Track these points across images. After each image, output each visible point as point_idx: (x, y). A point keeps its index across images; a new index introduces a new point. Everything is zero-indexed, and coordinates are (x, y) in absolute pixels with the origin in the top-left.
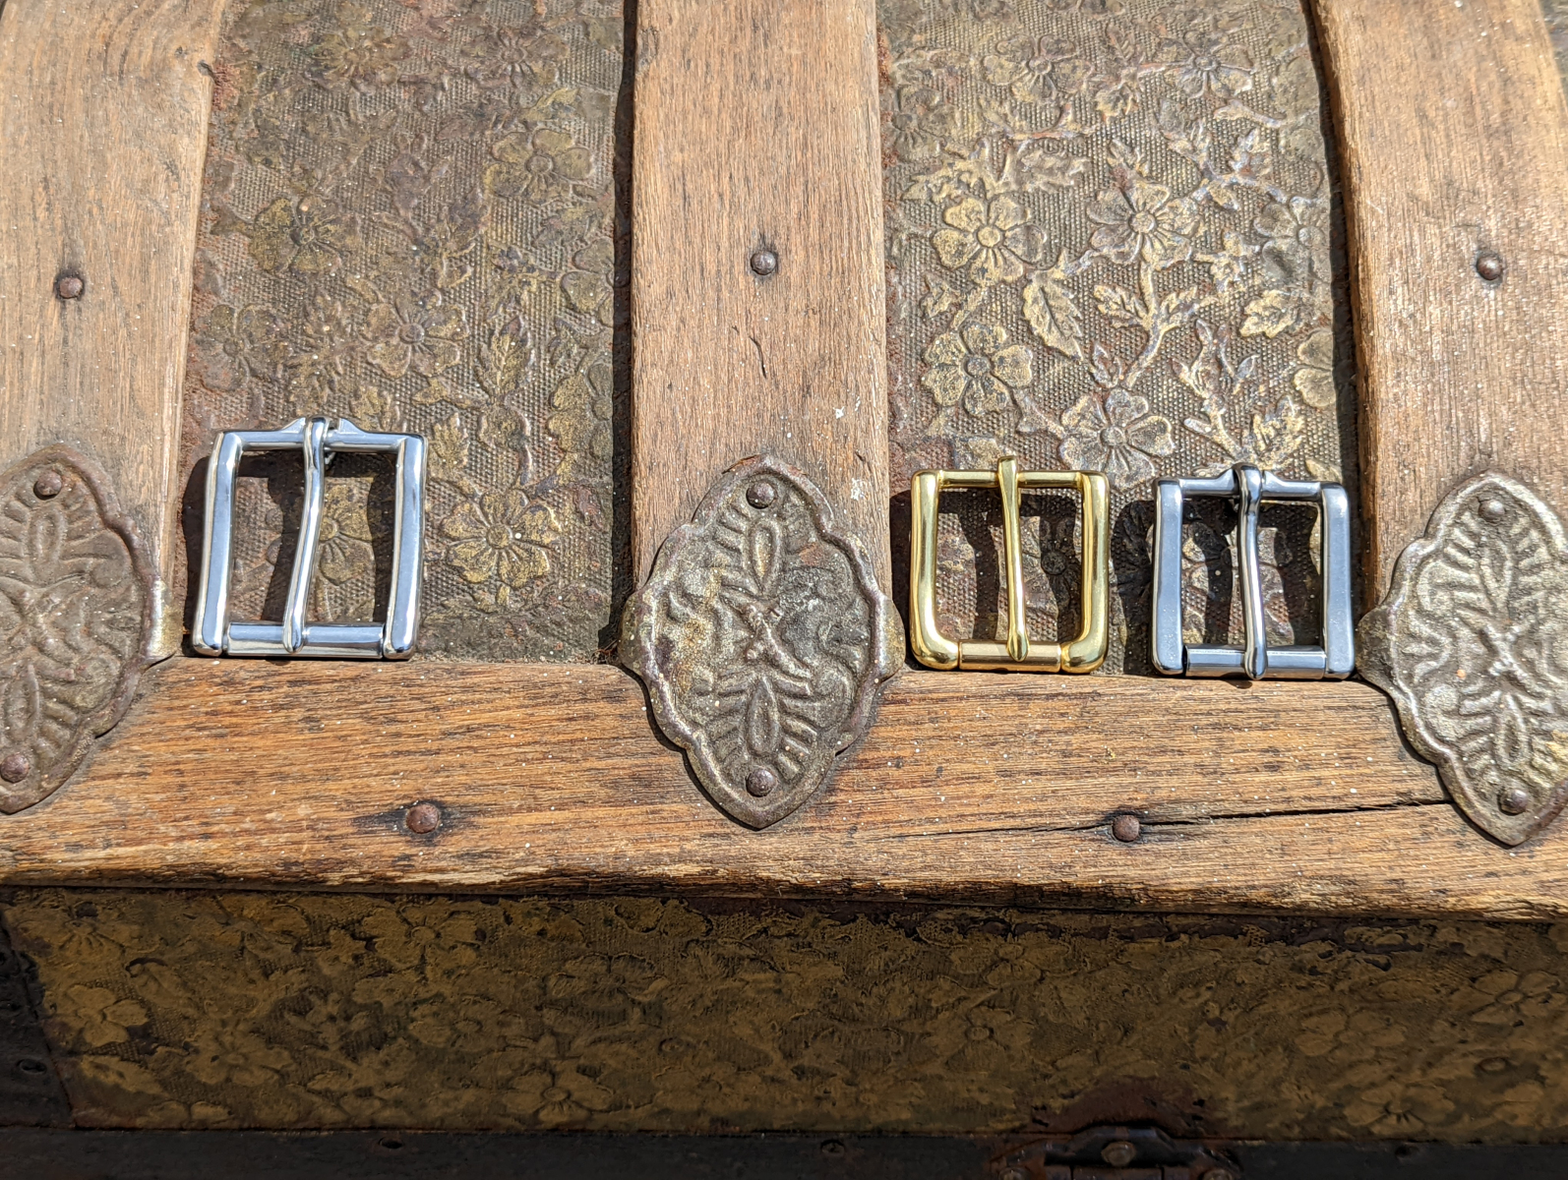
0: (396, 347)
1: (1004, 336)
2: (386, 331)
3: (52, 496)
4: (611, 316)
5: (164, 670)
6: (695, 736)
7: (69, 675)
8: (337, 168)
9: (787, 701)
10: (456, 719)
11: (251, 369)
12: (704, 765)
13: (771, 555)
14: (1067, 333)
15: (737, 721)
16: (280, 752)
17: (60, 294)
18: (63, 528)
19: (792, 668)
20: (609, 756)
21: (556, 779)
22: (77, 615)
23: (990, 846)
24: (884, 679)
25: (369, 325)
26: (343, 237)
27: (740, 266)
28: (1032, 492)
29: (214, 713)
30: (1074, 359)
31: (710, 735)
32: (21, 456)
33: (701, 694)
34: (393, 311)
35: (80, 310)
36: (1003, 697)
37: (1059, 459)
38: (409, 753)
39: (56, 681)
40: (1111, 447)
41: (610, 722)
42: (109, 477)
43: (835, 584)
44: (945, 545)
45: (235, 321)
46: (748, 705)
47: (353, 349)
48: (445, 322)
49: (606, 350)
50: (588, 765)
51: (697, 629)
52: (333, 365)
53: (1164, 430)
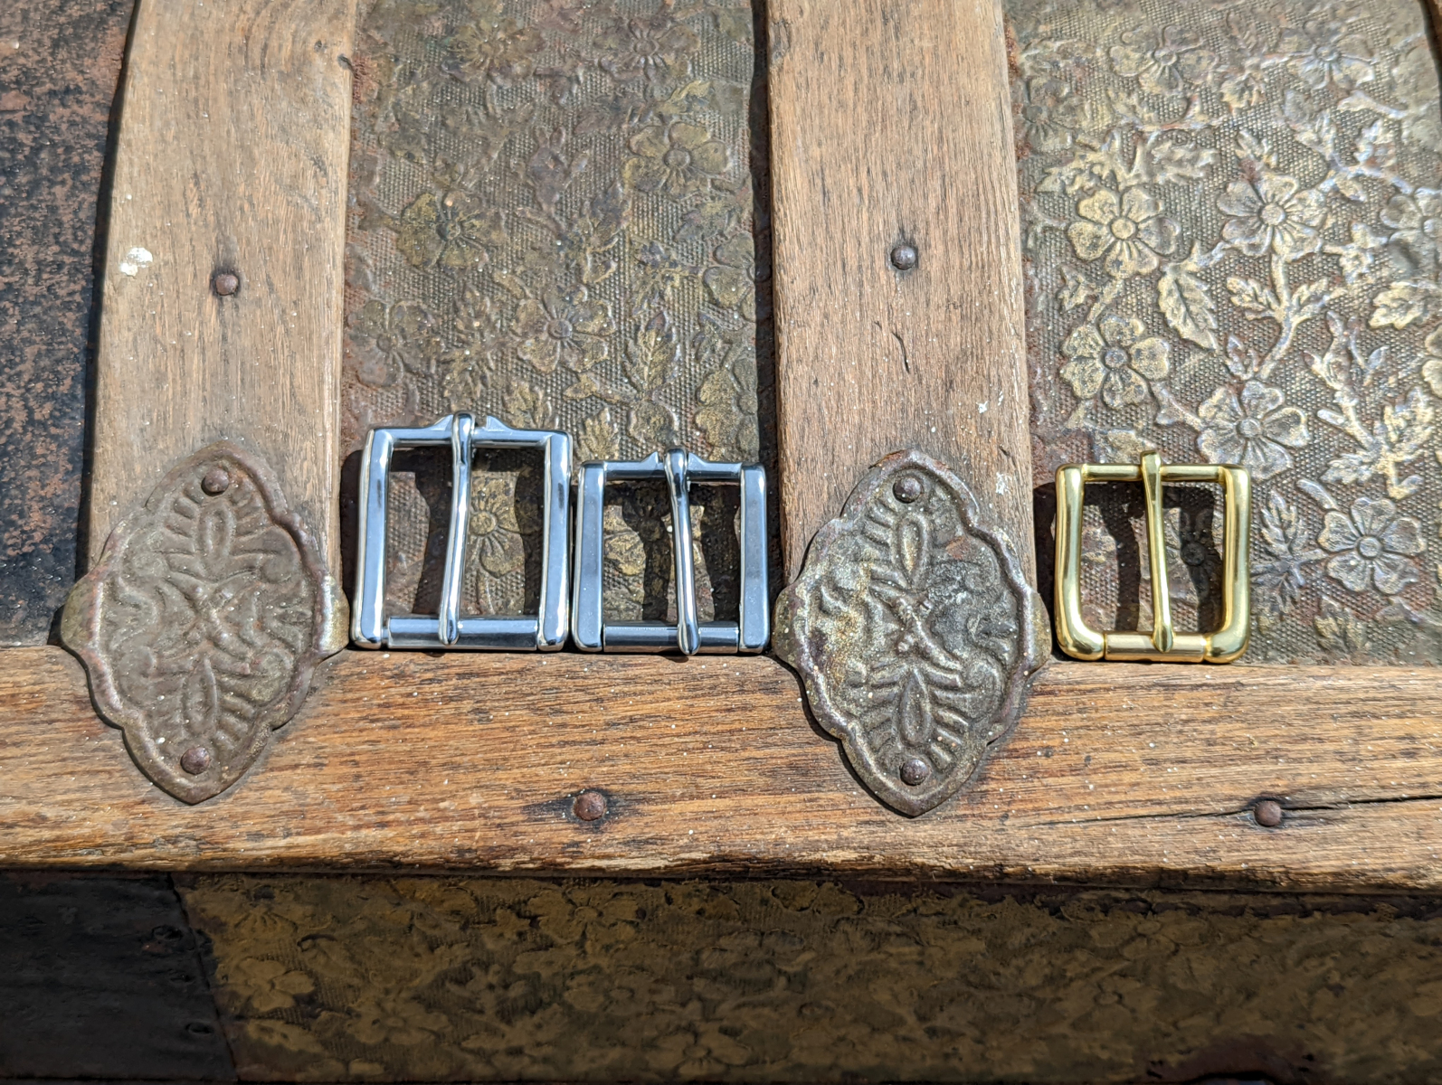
0: (546, 342)
1: (1141, 329)
2: (534, 328)
3: (219, 493)
4: (753, 311)
5: (336, 663)
6: (850, 727)
7: (244, 669)
8: (478, 162)
9: (938, 693)
10: (619, 710)
11: (406, 365)
12: (859, 755)
13: (919, 549)
14: (1202, 325)
15: (890, 711)
16: (451, 742)
17: (217, 291)
18: (231, 524)
19: (942, 659)
20: (767, 746)
21: (717, 768)
22: (249, 609)
23: (1138, 832)
24: (1033, 670)
25: (518, 321)
26: (489, 232)
27: (881, 262)
28: (1171, 484)
29: (387, 705)
30: (1209, 351)
31: (864, 726)
32: (187, 453)
33: (856, 685)
34: (541, 306)
35: (237, 307)
36: (1149, 687)
37: (1197, 451)
38: (574, 743)
39: (232, 674)
40: (1247, 439)
41: (767, 713)
42: (274, 473)
43: (983, 577)
44: (1087, 537)
45: (387, 316)
46: (901, 696)
47: (503, 344)
48: (592, 318)
49: (749, 344)
50: (746, 754)
51: (849, 623)
52: (485, 361)
53: (1298, 422)
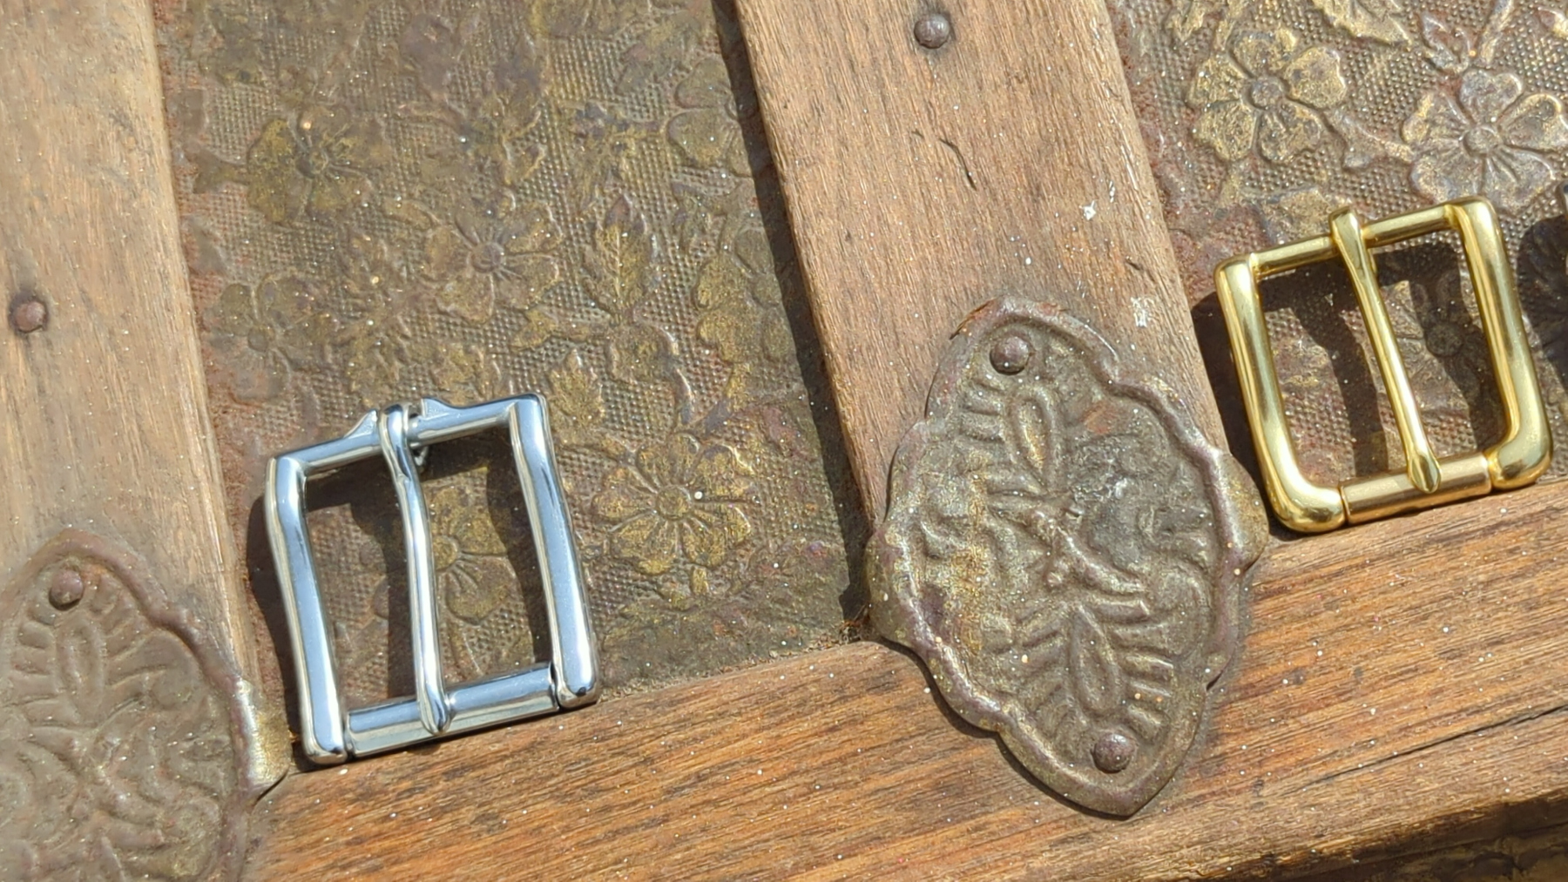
0: (472, 281)
1: (1293, 40)
2: (454, 264)
3: (74, 603)
4: (746, 162)
5: (277, 799)
6: (1006, 712)
7: (155, 837)
8: (336, 58)
9: (1120, 631)
10: (679, 769)
11: (291, 361)
12: (1029, 748)
13: (1046, 433)
14: (1380, 12)
15: (1058, 674)
16: (457, 871)
17: (21, 329)
18: (100, 642)
19: (1115, 583)
20: (897, 766)
21: (834, 816)
22: (147, 753)
23: (1457, 760)
24: (1247, 566)
25: (428, 260)
26: (366, 150)
27: (902, 45)
28: (1388, 249)
29: (359, 841)
30: (1399, 45)
31: (1026, 705)
32: (23, 559)
33: (1001, 650)
34: (456, 232)
35: (49, 343)
36: (1422, 548)
37: (1415, 192)
38: (628, 829)
39: (140, 850)
40: (1483, 156)
41: (886, 720)
42: (142, 558)
43: (1145, 451)
44: (1285, 356)
45: (255, 303)
46: (1068, 650)
47: (416, 298)
48: (528, 230)
49: (750, 208)
50: (872, 786)
51: (970, 563)
52: (396, 327)
53: (1552, 111)
